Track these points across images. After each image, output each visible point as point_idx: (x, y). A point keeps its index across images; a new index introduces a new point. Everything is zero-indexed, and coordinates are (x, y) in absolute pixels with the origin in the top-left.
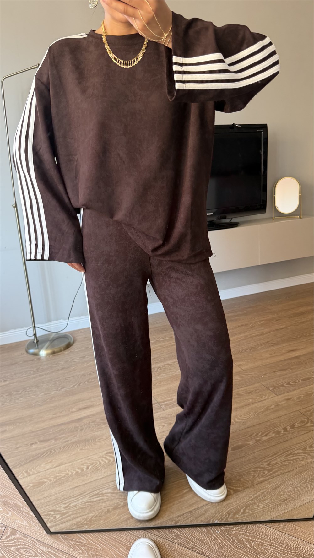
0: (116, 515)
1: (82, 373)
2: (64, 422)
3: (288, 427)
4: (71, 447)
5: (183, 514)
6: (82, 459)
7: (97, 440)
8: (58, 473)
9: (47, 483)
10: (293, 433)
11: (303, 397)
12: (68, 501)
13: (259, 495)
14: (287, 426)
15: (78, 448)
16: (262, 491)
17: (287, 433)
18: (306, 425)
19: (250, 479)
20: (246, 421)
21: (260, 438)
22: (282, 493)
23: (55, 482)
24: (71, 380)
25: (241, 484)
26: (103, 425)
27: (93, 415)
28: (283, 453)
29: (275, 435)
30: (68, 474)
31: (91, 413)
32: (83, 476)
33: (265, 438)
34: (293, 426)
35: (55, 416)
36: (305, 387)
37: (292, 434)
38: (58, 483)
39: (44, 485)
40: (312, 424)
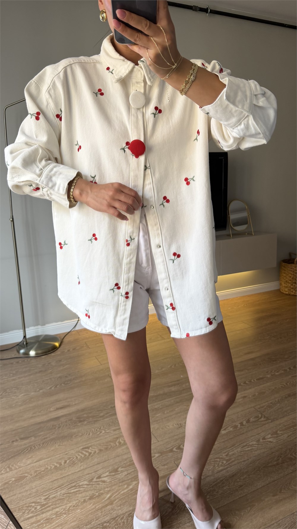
0: (92, 504)
1: (59, 375)
2: (43, 421)
4: (50, 443)
6: (60, 454)
7: (73, 437)
8: (38, 468)
9: (28, 477)
10: (248, 426)
11: (258, 394)
12: (48, 493)
13: (219, 483)
14: (243, 421)
15: (56, 444)
16: (221, 479)
17: (243, 427)
18: (260, 420)
19: (211, 468)
22: (238, 480)
23: (35, 476)
24: (48, 382)
27: (69, 414)
28: (240, 445)
29: (233, 429)
30: (47, 468)
31: (68, 413)
32: (61, 470)
34: (248, 421)
35: (34, 415)
36: (259, 386)
37: (248, 428)
38: (38, 477)
39: (25, 479)
40: (265, 419)
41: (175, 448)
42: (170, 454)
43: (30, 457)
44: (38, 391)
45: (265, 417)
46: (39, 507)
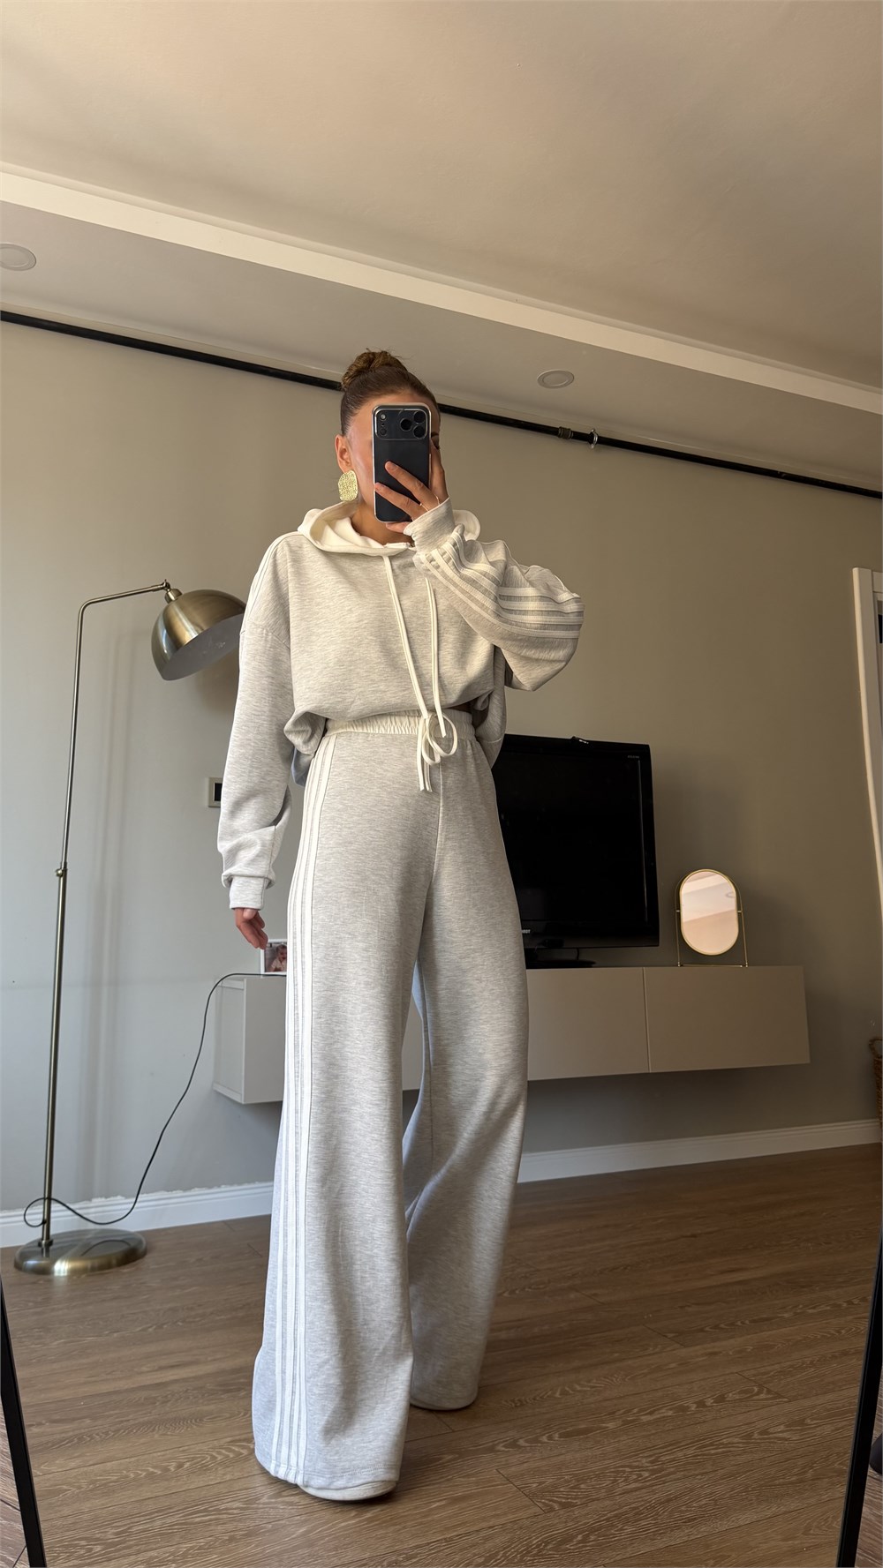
1: (169, 1306)
2: (118, 1389)
3: (709, 1399)
4: (139, 1430)
6: (167, 1449)
7: (205, 1420)
8: (100, 1476)
9: (69, 1492)
11: (753, 1349)
12: (129, 1522)
13: (626, 1513)
14: (704, 1399)
15: (155, 1433)
17: (704, 1410)
18: (755, 1398)
19: (605, 1484)
20: (600, 1388)
21: (635, 1418)
22: (683, 1508)
23: (91, 1490)
24: (138, 1318)
25: (579, 1494)
27: (196, 1378)
28: (692, 1443)
29: (674, 1413)
30: (127, 1477)
31: (192, 1375)
32: (167, 1480)
33: (645, 1419)
34: (721, 1399)
35: (93, 1379)
36: (756, 1333)
37: (719, 1411)
38: (99, 1492)
40: (769, 1396)
41: (502, 1445)
42: (485, 1455)
43: (76, 1455)
44: (107, 1335)
45: (769, 1391)
46: (98, 1548)
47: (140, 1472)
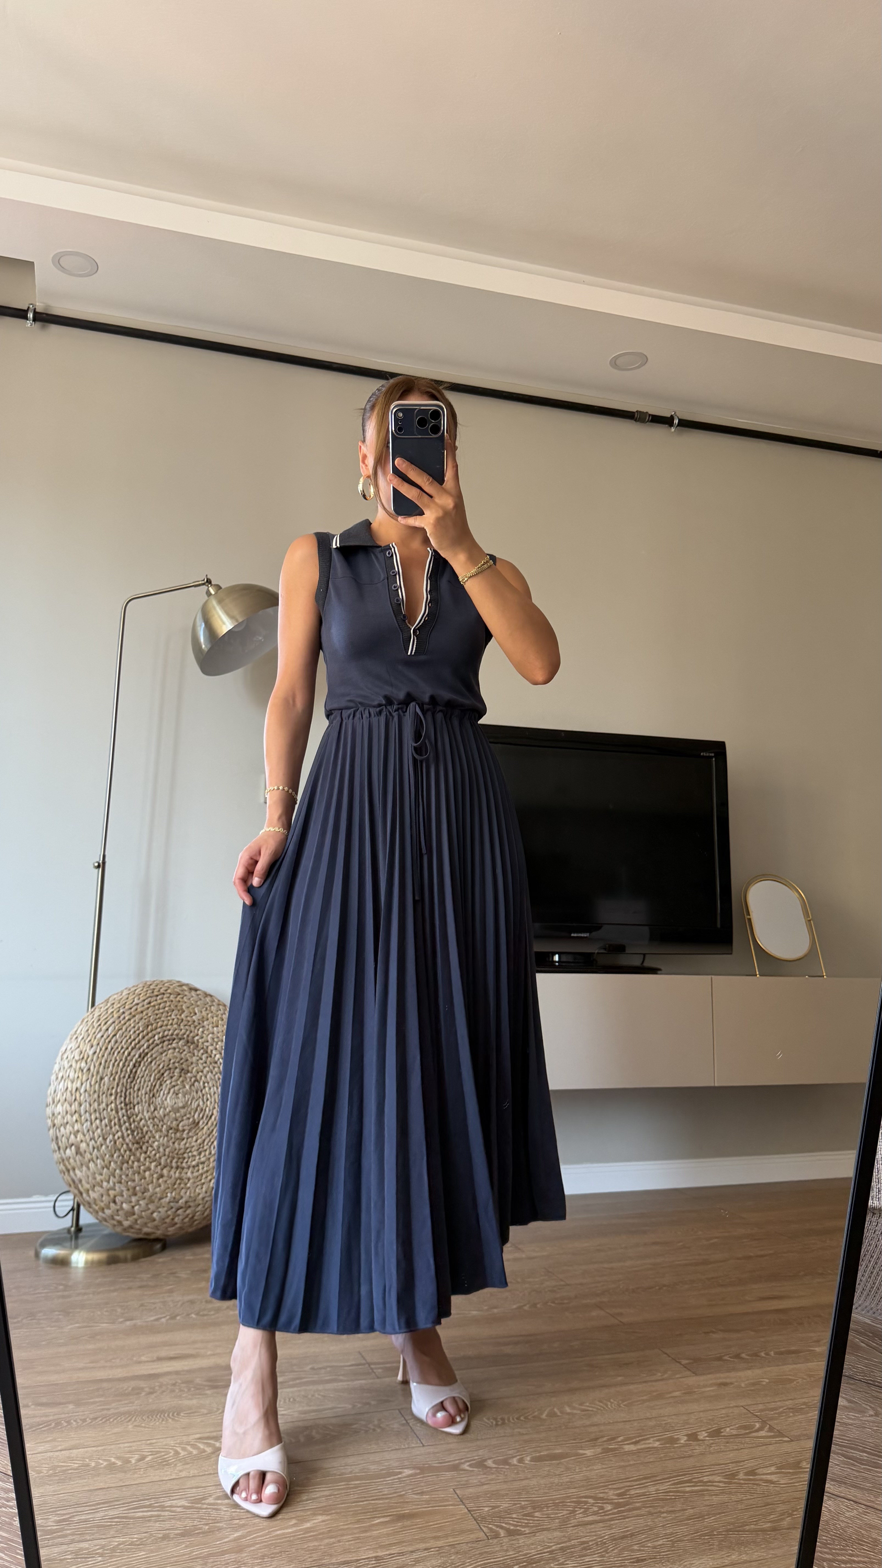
2: (110, 1377)
3: (704, 1432)
4: (116, 1419)
5: (358, 1560)
6: (134, 1441)
7: (181, 1415)
8: (63, 1462)
10: (712, 1444)
11: (769, 1382)
12: (73, 1511)
13: (574, 1546)
14: (698, 1432)
15: (129, 1423)
16: (584, 1539)
17: (695, 1443)
18: (754, 1435)
19: (562, 1514)
20: (591, 1412)
21: (617, 1446)
22: (636, 1547)
24: (155, 1308)
25: (531, 1522)
26: (207, 1390)
27: (189, 1371)
28: (670, 1477)
29: (660, 1445)
30: (88, 1465)
31: (186, 1368)
32: (125, 1472)
33: (629, 1448)
34: (716, 1433)
35: (92, 1365)
36: (778, 1366)
37: (710, 1446)
38: (55, 1478)
40: (770, 1434)
41: (468, 1464)
42: (448, 1473)
43: (51, 1438)
44: (121, 1323)
45: (772, 1429)
47: (101, 1461)
